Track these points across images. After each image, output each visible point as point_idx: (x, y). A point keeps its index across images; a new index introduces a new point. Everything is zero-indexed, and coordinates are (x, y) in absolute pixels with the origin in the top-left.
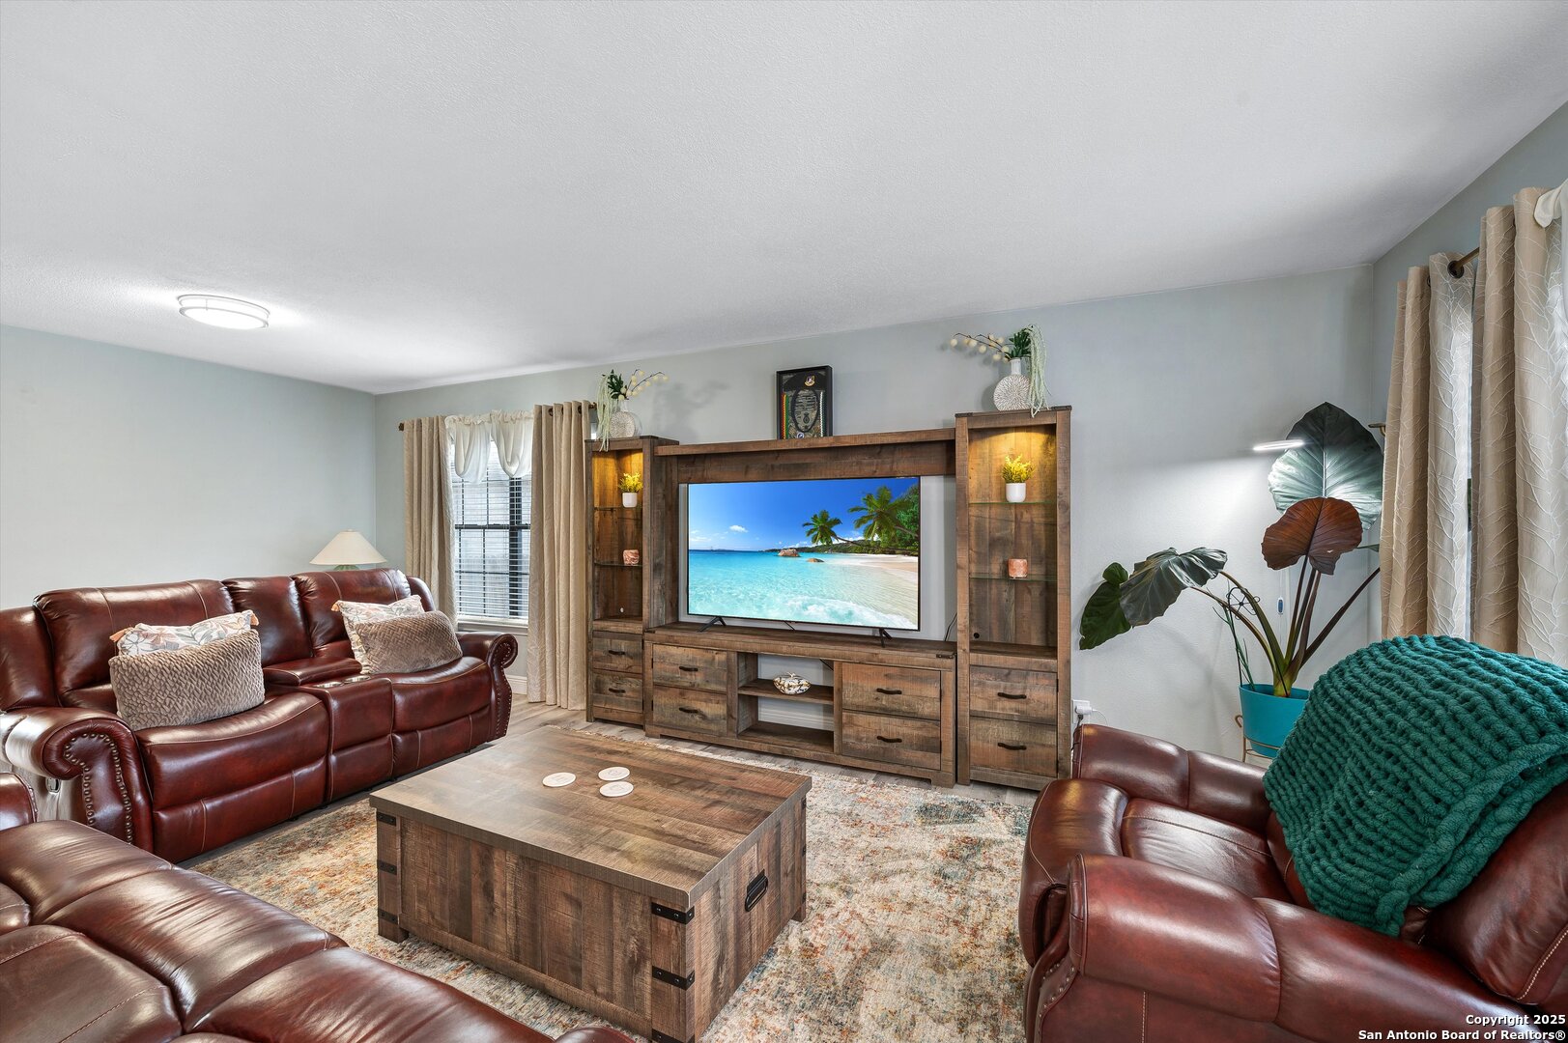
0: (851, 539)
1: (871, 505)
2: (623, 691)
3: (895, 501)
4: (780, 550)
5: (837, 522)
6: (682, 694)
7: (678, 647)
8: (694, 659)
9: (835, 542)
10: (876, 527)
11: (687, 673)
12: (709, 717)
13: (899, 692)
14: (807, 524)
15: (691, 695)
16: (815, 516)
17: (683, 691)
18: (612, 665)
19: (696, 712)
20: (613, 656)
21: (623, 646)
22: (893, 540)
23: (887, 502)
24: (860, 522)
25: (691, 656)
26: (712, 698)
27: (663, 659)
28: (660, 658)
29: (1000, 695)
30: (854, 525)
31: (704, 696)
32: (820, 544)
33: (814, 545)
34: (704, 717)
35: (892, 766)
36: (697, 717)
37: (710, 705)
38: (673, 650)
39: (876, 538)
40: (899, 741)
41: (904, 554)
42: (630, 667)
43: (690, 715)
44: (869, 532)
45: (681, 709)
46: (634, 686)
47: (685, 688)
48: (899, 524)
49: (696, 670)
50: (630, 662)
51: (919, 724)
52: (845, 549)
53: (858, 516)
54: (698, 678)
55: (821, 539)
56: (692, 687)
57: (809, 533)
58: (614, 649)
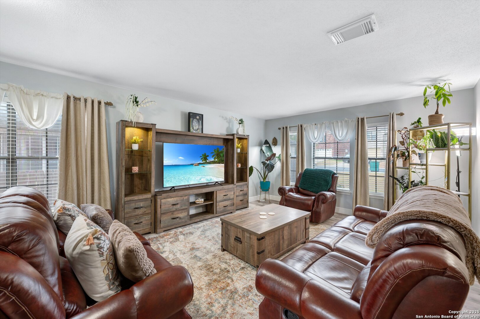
0: (211, 160)
1: (215, 152)
2: (142, 222)
3: (220, 151)
4: (194, 164)
5: (208, 156)
6: (172, 214)
7: (171, 198)
8: (177, 201)
9: (208, 161)
10: (216, 157)
11: (174, 206)
12: (182, 218)
13: (228, 195)
14: (201, 157)
15: (176, 213)
16: (203, 154)
17: (173, 212)
18: (136, 213)
19: (178, 218)
20: (136, 210)
21: (141, 204)
22: (220, 160)
23: (218, 151)
24: (213, 156)
25: (176, 200)
26: (183, 211)
27: (165, 204)
28: (164, 204)
29: (240, 191)
30: (212, 157)
31: (180, 211)
32: (204, 162)
33: (203, 162)
34: (180, 218)
35: (226, 212)
36: (178, 219)
37: (182, 214)
38: (169, 200)
39: (216, 160)
40: (227, 206)
41: (222, 163)
42: (145, 211)
43: (175, 219)
44: (215, 159)
45: (172, 219)
46: (146, 219)
47: (174, 211)
48: (221, 157)
49: (178, 204)
50: (145, 210)
51: (231, 201)
52: (210, 163)
53: (213, 154)
54: (178, 207)
55: (204, 160)
56: (177, 210)
57: (202, 159)
58: (137, 207)
